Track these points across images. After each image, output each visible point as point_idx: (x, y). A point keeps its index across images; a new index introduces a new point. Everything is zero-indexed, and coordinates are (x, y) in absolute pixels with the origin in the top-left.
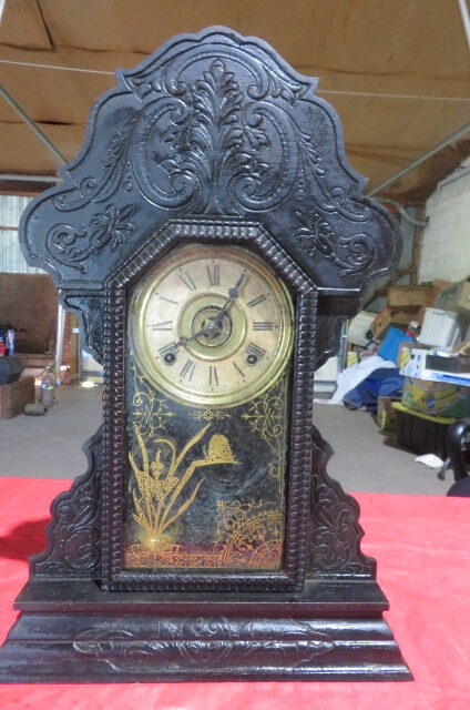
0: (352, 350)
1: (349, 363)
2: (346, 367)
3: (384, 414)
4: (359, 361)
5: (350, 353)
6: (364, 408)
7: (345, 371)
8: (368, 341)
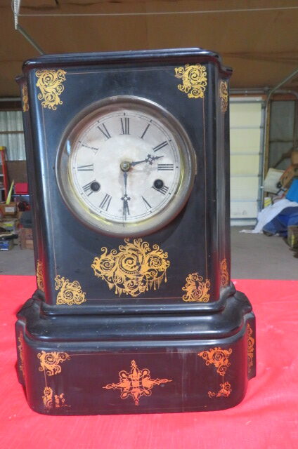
0: (267, 196)
1: (266, 205)
2: (263, 208)
4: (273, 203)
5: (266, 199)
6: (278, 234)
7: (263, 211)
8: (278, 190)
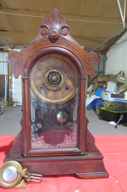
0: (88, 94)
3: (98, 111)
4: (90, 97)
6: (92, 109)
